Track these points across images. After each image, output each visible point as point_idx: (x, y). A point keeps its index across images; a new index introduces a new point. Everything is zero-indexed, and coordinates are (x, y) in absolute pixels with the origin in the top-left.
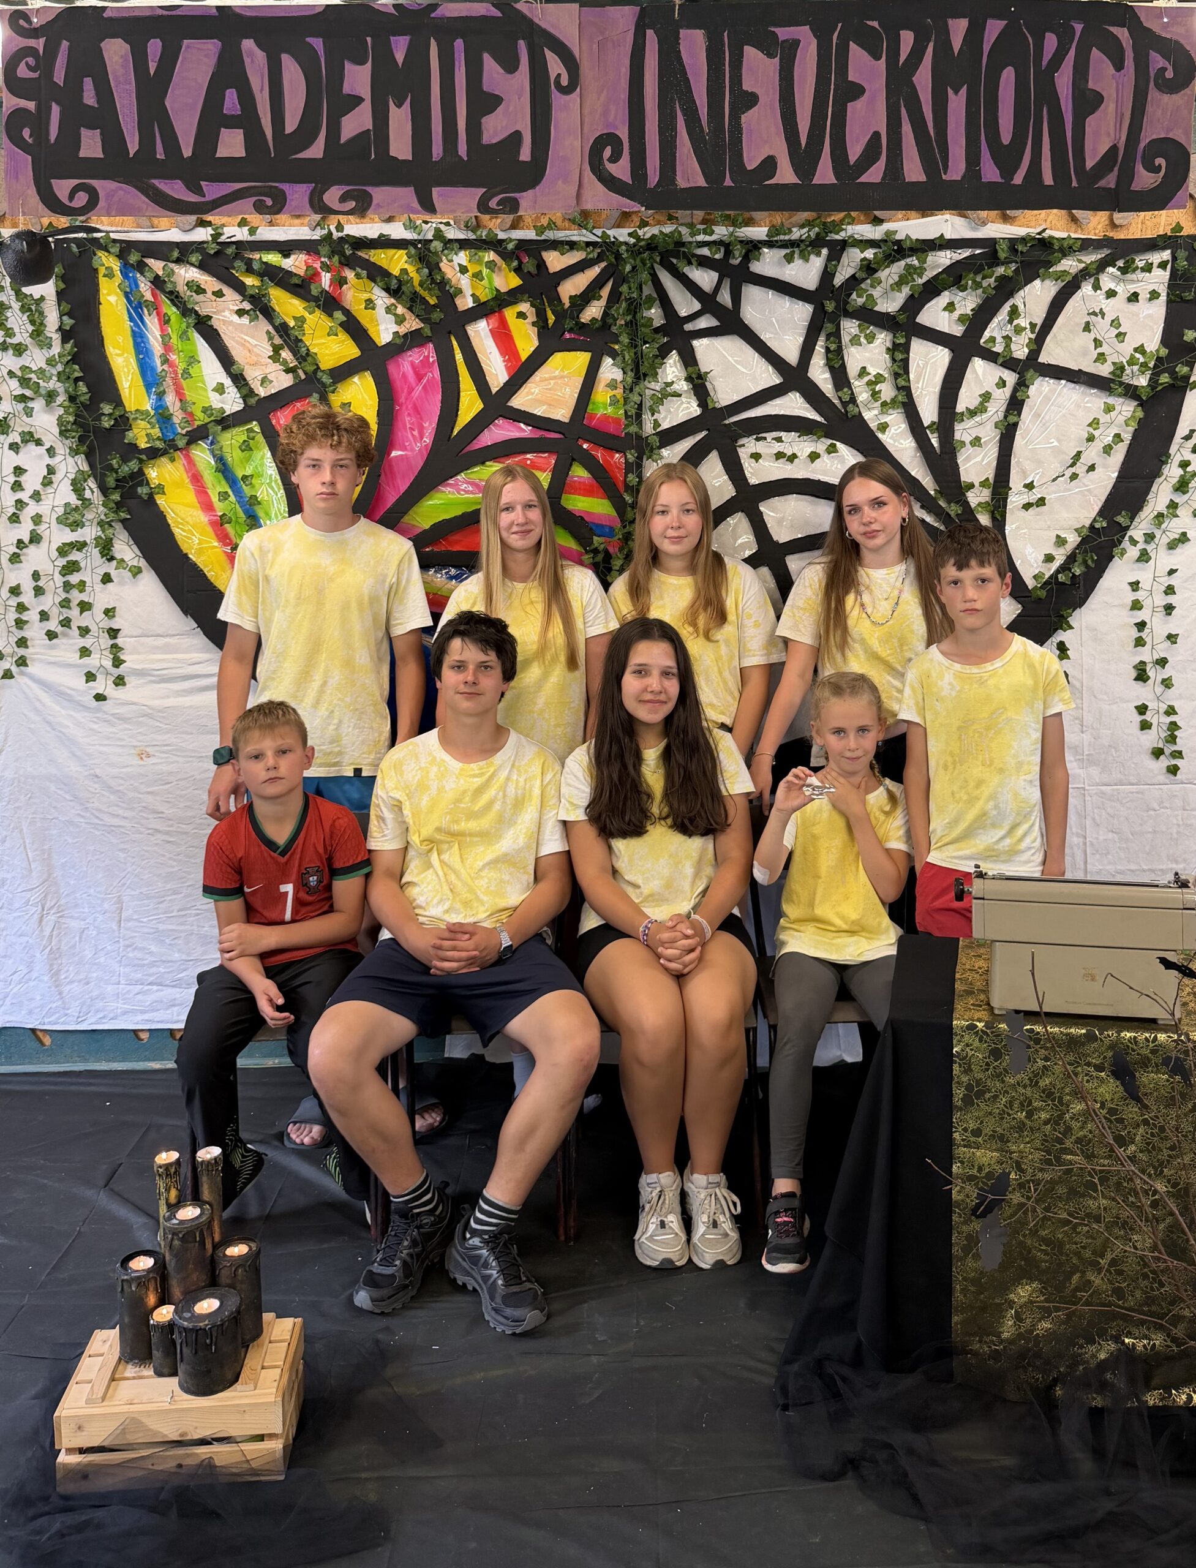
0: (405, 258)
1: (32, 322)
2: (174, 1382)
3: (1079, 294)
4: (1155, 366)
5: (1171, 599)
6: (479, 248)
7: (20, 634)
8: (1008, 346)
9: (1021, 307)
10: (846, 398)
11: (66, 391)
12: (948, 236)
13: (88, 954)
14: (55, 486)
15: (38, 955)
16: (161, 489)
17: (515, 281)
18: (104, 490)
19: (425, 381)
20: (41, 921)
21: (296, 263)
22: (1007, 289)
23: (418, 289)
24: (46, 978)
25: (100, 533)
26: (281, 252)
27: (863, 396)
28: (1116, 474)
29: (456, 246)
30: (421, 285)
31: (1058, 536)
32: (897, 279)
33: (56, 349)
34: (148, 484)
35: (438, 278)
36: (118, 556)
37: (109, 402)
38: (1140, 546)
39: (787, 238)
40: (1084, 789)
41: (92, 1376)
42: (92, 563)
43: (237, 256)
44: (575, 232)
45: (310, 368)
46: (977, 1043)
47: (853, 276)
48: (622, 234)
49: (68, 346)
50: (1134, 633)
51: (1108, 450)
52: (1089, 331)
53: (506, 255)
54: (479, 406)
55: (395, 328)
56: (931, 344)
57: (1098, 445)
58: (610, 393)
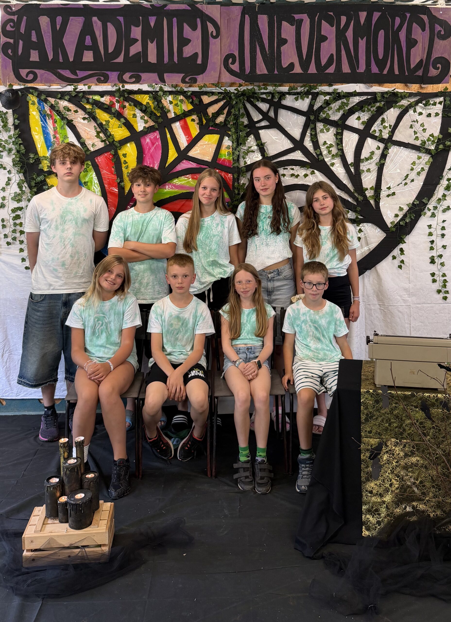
0: (148, 98)
1: (3, 122)
2: (67, 525)
3: (408, 114)
4: (437, 142)
5: (444, 232)
6: (177, 94)
8: (381, 134)
9: (386, 118)
10: (318, 153)
11: (16, 148)
12: (358, 91)
14: (11, 185)
17: (190, 107)
18: (30, 187)
19: (155, 146)
20: (3, 356)
21: (106, 100)
22: (380, 111)
23: (153, 110)
24: (4, 379)
26: (100, 95)
27: (325, 152)
28: (422, 183)
29: (168, 93)
30: (154, 108)
31: (400, 207)
32: (338, 107)
33: (12, 133)
34: (47, 185)
35: (161, 106)
37: (33, 153)
38: (432, 211)
39: (296, 91)
40: (410, 305)
41: (36, 523)
43: (83, 97)
44: (214, 88)
45: (111, 140)
46: (370, 398)
47: (321, 106)
48: (232, 89)
49: (17, 131)
50: (430, 245)
51: (419, 174)
52: (412, 128)
53: (187, 97)
54: (176, 155)
55: (144, 125)
56: (351, 132)
57: (415, 172)
58: (227, 151)
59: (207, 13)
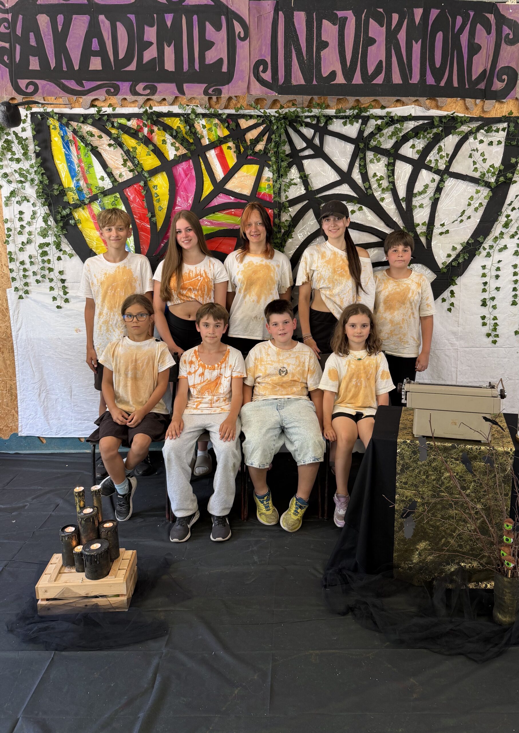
0: (179, 121)
1: (23, 149)
2: (83, 574)
3: (468, 142)
4: (498, 174)
5: (498, 273)
6: (211, 117)
7: (25, 281)
8: (436, 164)
9: (443, 147)
10: (368, 186)
11: (39, 179)
12: (413, 115)
13: (59, 408)
14: (36, 219)
15: (39, 409)
16: (79, 221)
17: (226, 133)
18: (56, 221)
19: (188, 177)
20: (39, 395)
21: (133, 123)
22: (437, 139)
23: (185, 135)
24: (42, 417)
25: (55, 239)
26: (126, 118)
27: (374, 186)
28: (479, 220)
29: (201, 116)
30: (186, 133)
31: (453, 246)
32: (390, 133)
33: (34, 161)
34: (74, 219)
35: (194, 130)
36: (63, 249)
37: (57, 184)
38: (487, 250)
39: (344, 114)
40: (457, 349)
41: (51, 571)
42: (53, 252)
43: (108, 120)
44: (252, 111)
45: (140, 170)
46: (407, 448)
47: (372, 132)
48: (272, 112)
49: (39, 159)
50: (483, 287)
51: (476, 209)
52: (471, 158)
53: (222, 121)
54: (212, 188)
55: (175, 153)
56: (404, 163)
57: (472, 207)
58: (268, 183)
59: (233, 9)
